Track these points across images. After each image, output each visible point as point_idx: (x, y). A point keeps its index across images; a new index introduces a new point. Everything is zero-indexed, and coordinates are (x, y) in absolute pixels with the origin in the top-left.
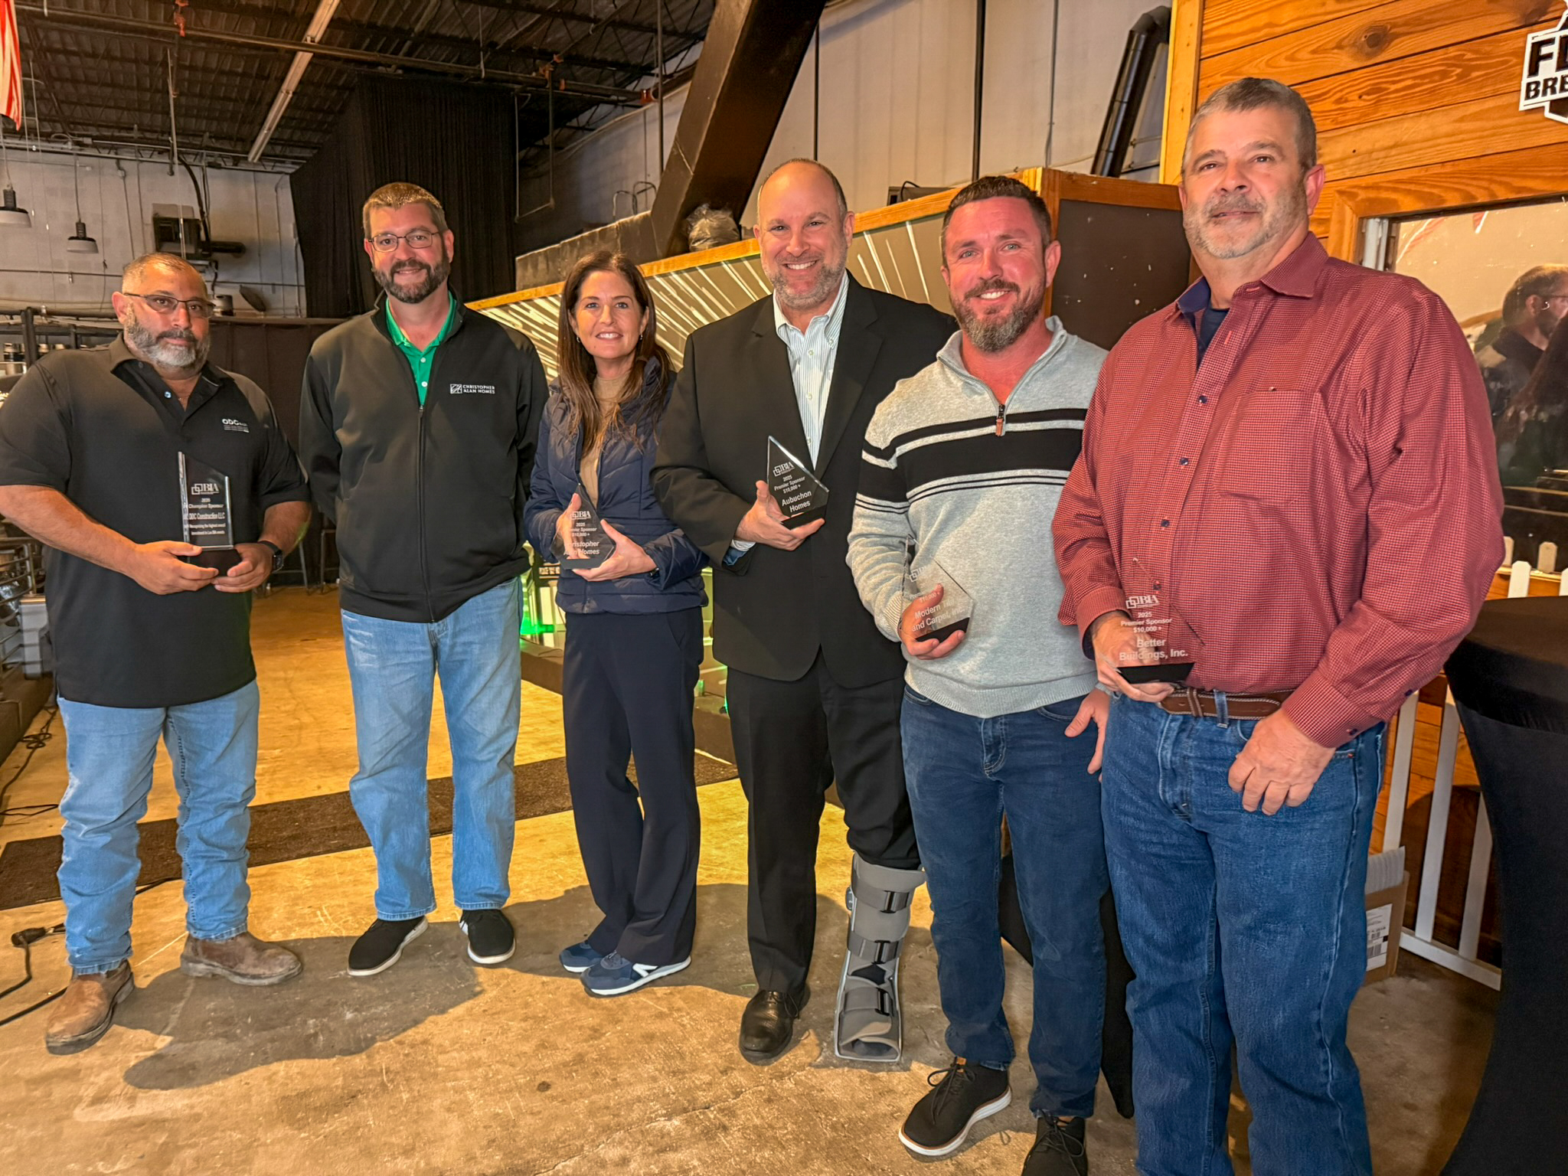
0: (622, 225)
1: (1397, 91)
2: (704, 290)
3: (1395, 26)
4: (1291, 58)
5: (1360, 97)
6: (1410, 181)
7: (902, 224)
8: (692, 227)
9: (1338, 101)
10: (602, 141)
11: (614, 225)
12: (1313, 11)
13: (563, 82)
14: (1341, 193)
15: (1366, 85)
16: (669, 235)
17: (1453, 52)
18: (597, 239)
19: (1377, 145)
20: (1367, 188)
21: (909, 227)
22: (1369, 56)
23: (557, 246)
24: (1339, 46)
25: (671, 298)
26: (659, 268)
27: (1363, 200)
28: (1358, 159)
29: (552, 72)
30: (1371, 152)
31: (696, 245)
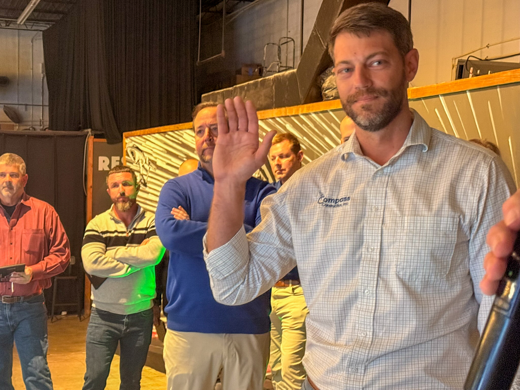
0: (277, 78)
2: (333, 125)
7: (465, 92)
8: (324, 80)
11: (272, 77)
16: (308, 85)
18: (259, 86)
21: (468, 94)
23: (230, 88)
25: (310, 128)
26: (302, 111)
31: (327, 92)
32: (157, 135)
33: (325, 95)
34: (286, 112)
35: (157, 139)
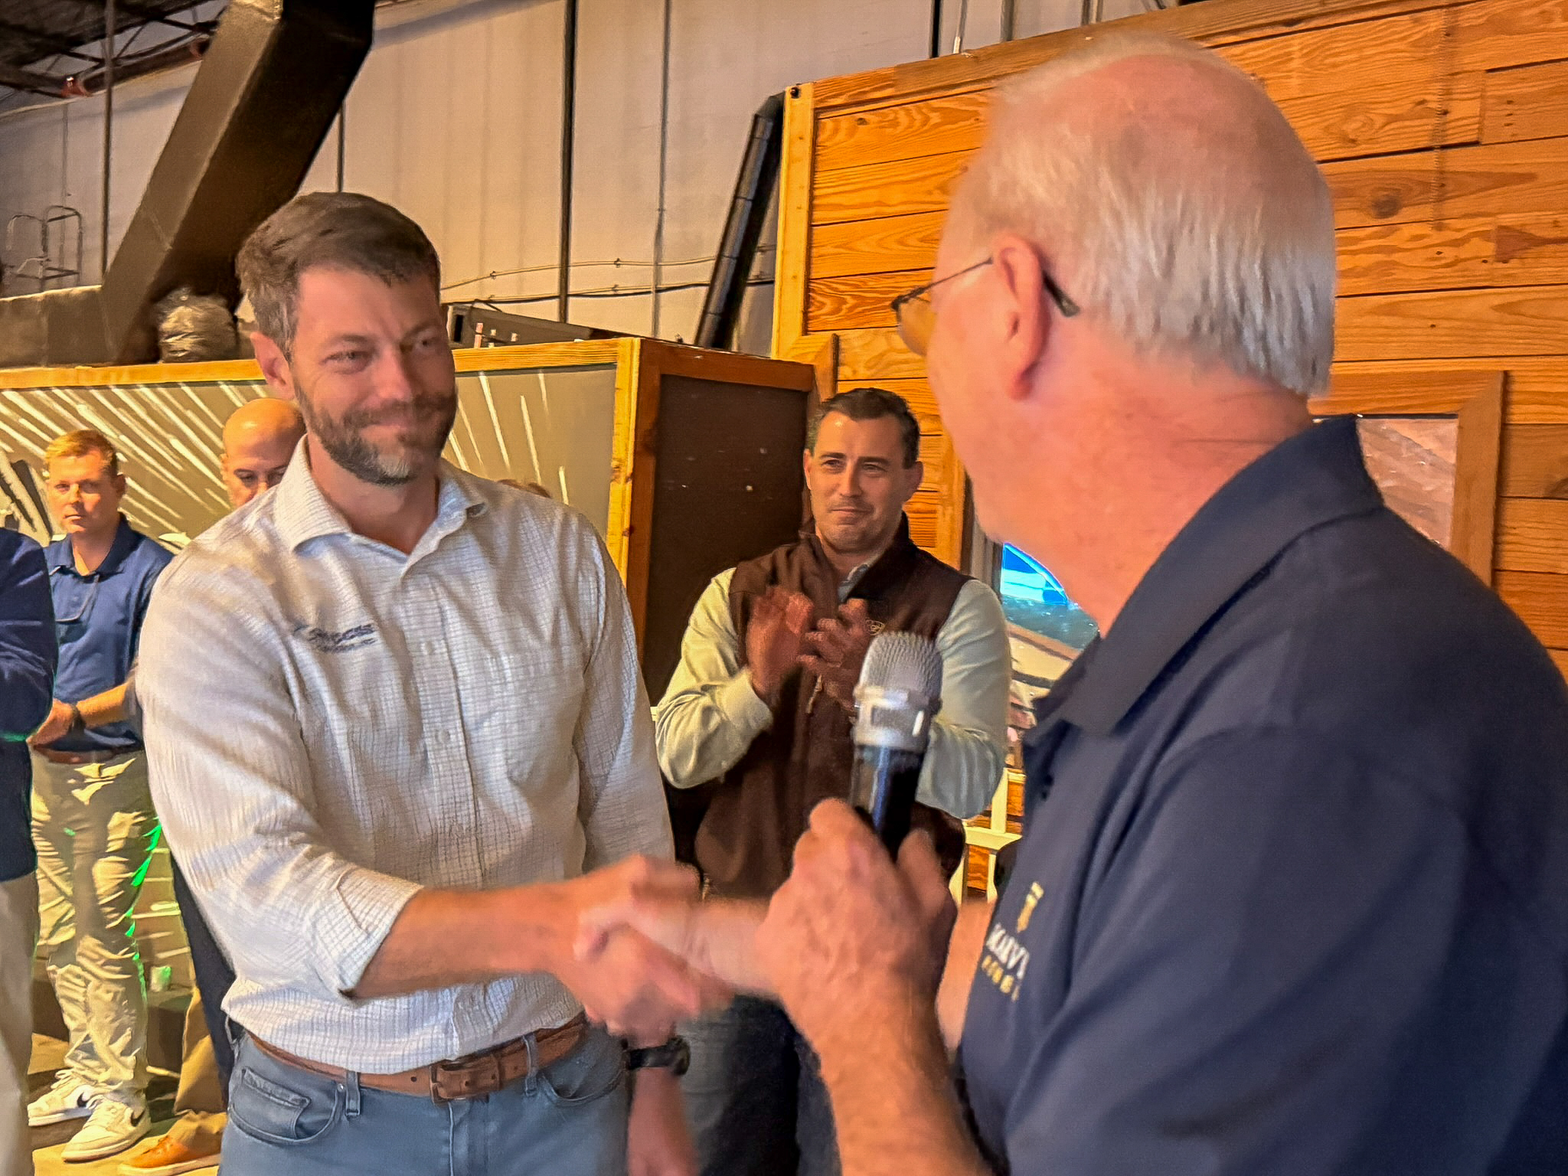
4: (901, 242)
7: (475, 374)
8: (164, 315)
11: (35, 296)
12: (919, 197)
16: (126, 323)
21: (483, 378)
26: (119, 376)
31: (170, 340)
33: (169, 346)
34: (77, 379)
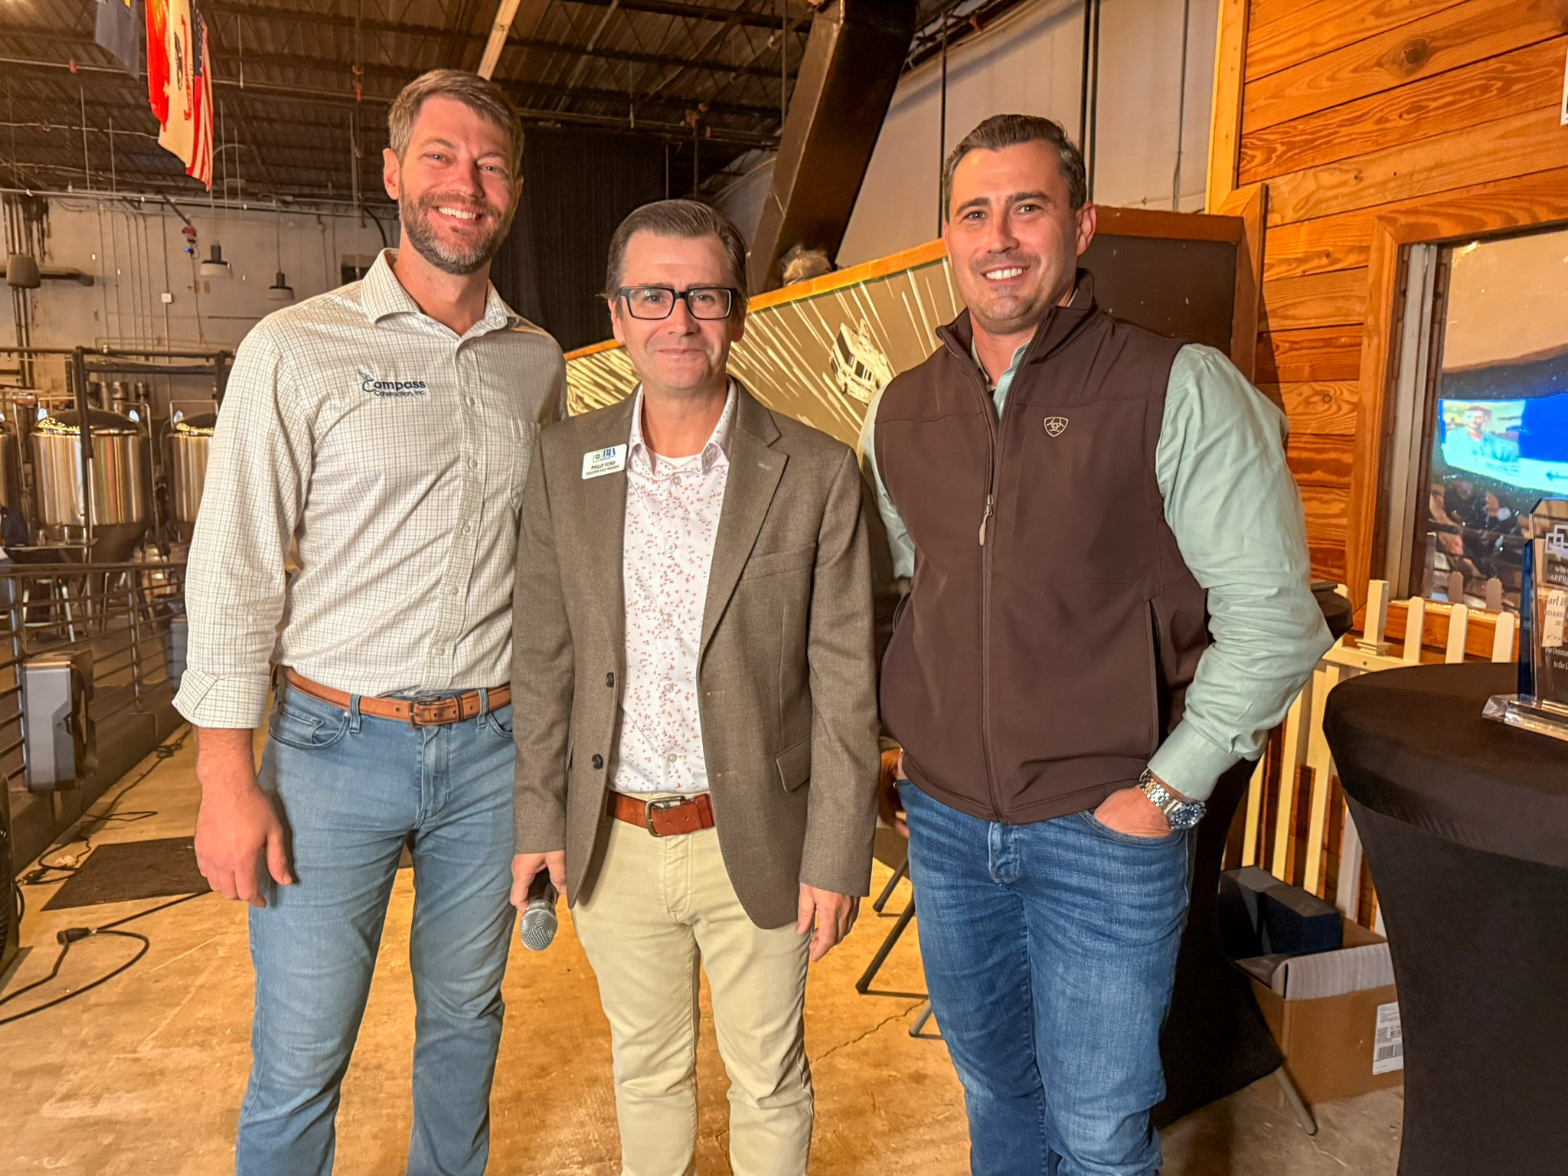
1: (1436, 109)
3: (1434, 39)
4: (1332, 78)
5: (1400, 116)
6: (1451, 204)
8: (786, 268)
9: (1380, 121)
10: (753, 185)
12: (1352, 29)
13: (708, 130)
14: (1380, 218)
15: (1405, 105)
16: (764, 276)
17: (1493, 64)
19: (1418, 167)
20: (1406, 212)
22: (1410, 72)
24: (1379, 64)
27: (1402, 226)
28: (1400, 181)
29: (697, 121)
30: (1412, 174)
32: (583, 360)
35: (583, 365)
